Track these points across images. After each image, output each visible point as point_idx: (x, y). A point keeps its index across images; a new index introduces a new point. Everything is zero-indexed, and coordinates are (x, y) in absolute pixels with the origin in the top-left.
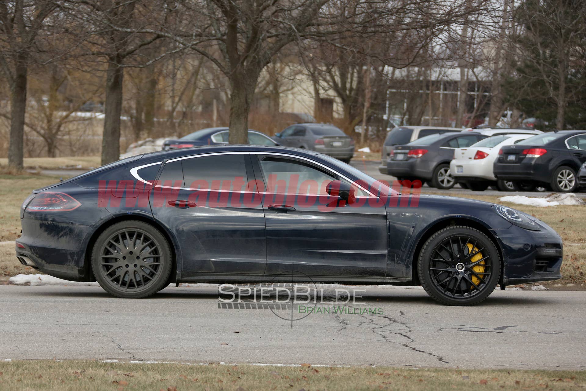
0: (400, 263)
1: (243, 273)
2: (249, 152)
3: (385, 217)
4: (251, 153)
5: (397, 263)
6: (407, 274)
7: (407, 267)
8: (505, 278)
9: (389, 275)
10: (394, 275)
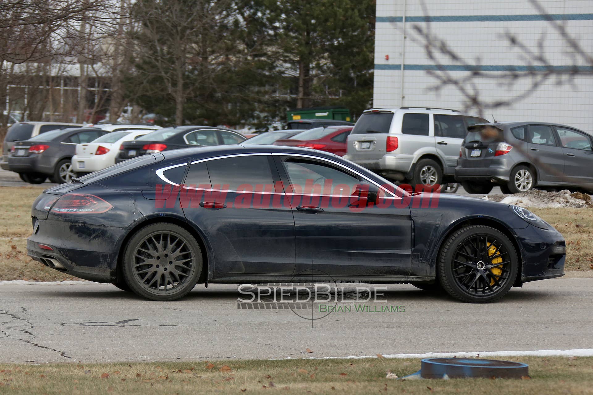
0: (424, 262)
1: (272, 273)
2: (271, 153)
3: (410, 218)
4: (273, 154)
5: (422, 262)
6: (431, 274)
7: (431, 266)
8: (523, 276)
9: (413, 274)
10: (417, 274)
